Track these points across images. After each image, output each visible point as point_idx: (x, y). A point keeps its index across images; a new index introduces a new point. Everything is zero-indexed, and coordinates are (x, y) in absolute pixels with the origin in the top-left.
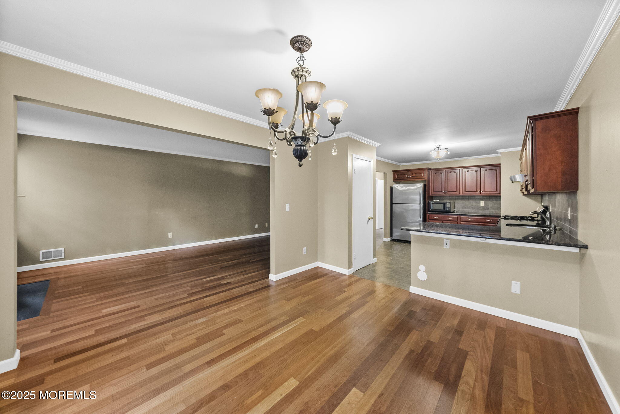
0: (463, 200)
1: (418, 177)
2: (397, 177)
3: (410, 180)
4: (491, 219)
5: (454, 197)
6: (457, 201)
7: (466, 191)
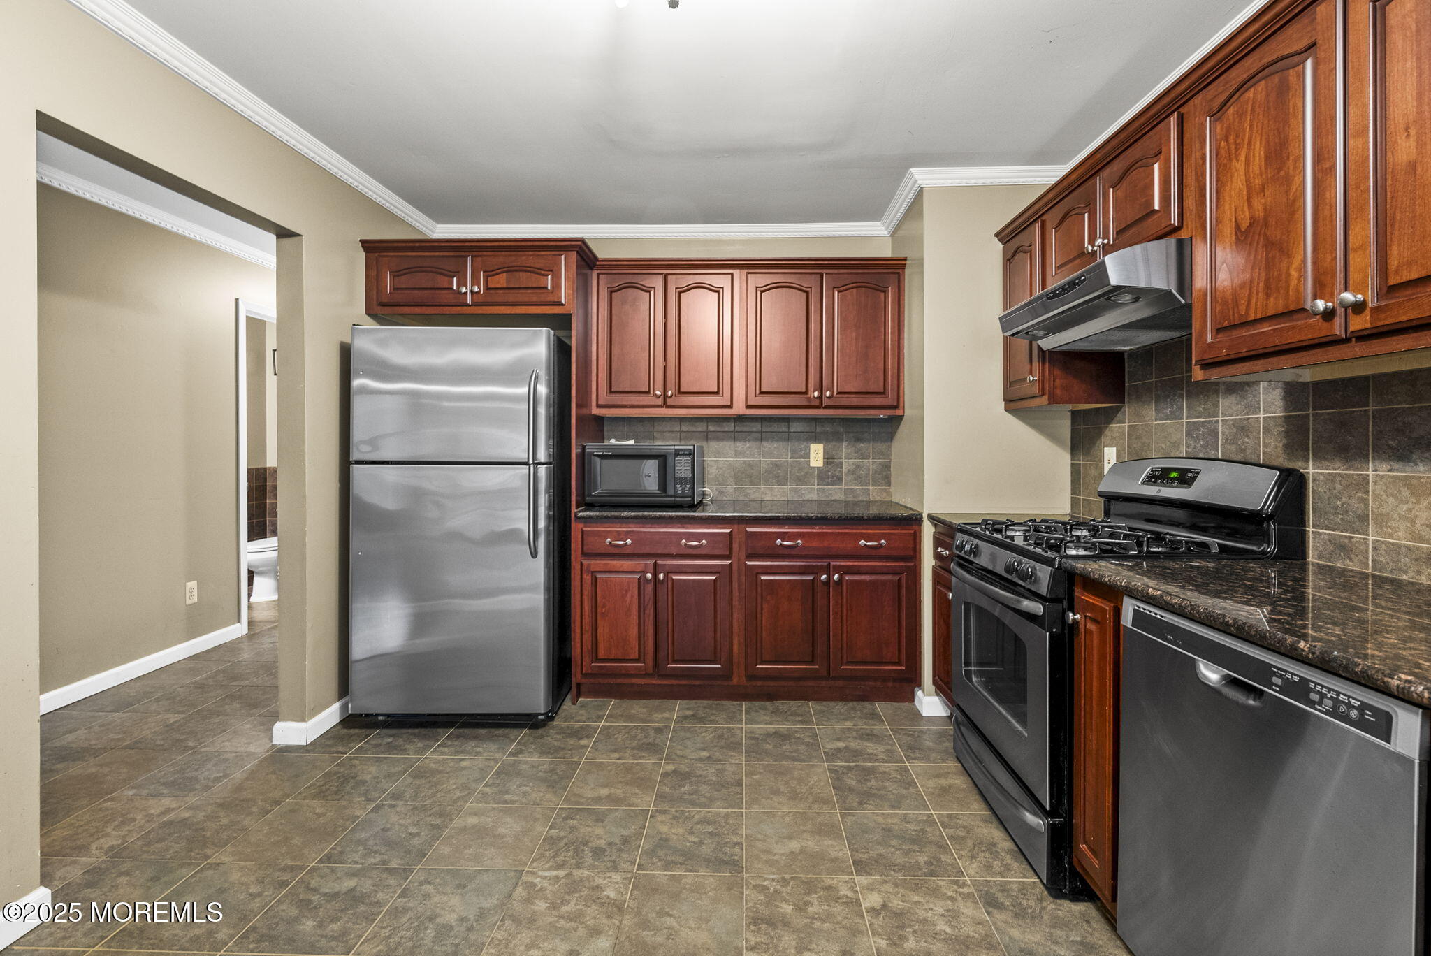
0: (740, 440)
2: (394, 289)
3: (475, 306)
5: (701, 427)
6: (714, 445)
7: (761, 393)
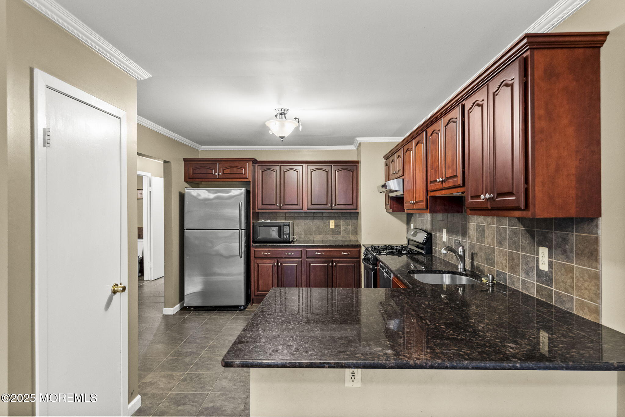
0: (306, 219)
1: (236, 176)
2: (194, 173)
3: (220, 180)
4: (349, 251)
5: (292, 215)
6: (297, 221)
7: (312, 205)
